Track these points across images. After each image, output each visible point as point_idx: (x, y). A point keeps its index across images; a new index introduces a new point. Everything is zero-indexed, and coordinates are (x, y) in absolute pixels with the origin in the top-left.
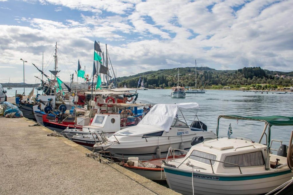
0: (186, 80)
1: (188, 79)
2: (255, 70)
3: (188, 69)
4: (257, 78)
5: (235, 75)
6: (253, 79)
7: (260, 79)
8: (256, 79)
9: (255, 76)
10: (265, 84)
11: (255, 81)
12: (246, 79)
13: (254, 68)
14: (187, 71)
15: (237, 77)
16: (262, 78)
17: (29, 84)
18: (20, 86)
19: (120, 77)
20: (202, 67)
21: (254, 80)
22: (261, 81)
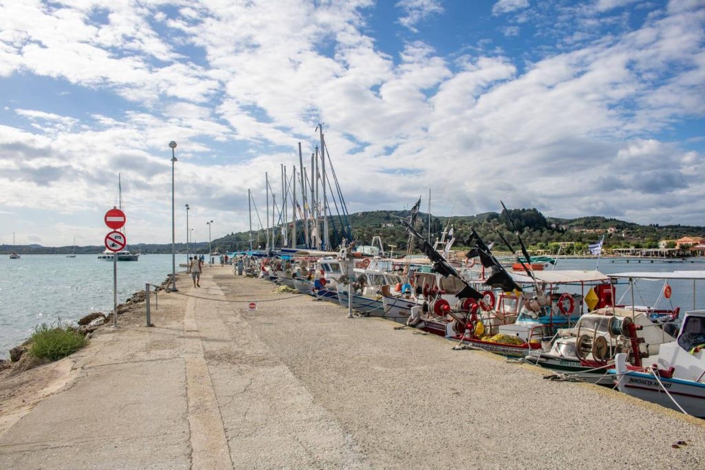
0: (392, 236)
1: (394, 235)
2: (527, 215)
3: (386, 215)
4: (531, 230)
5: (486, 225)
6: (526, 232)
7: (538, 232)
8: (531, 234)
9: (528, 228)
10: (569, 243)
11: (529, 237)
12: (510, 233)
13: (524, 210)
14: (383, 219)
15: (492, 230)
16: (542, 232)
17: (48, 246)
18: (30, 251)
19: (242, 232)
20: (406, 211)
21: (527, 236)
22: (541, 236)
